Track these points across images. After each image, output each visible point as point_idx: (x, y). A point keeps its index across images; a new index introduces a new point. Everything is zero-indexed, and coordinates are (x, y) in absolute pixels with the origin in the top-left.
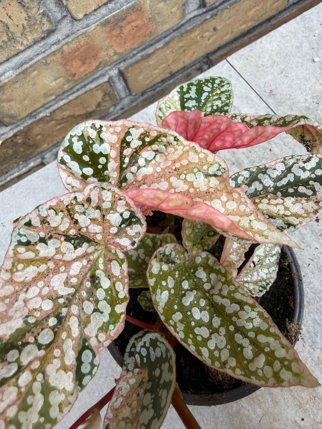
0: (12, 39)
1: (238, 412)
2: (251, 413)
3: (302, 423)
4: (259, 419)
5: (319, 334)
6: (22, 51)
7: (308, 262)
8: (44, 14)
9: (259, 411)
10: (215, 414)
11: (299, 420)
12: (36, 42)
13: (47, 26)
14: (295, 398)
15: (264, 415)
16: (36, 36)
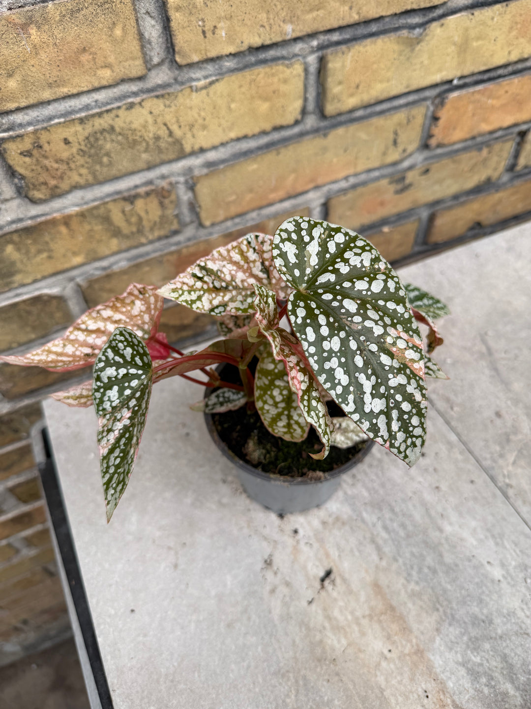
0: (140, 231)
1: (321, 641)
2: (335, 642)
3: (388, 655)
4: (343, 649)
5: (415, 567)
6: (143, 245)
7: (410, 494)
8: (177, 216)
9: (344, 642)
10: (294, 642)
11: (386, 652)
12: (160, 239)
13: (175, 226)
14: (383, 629)
15: (349, 645)
16: (162, 233)
